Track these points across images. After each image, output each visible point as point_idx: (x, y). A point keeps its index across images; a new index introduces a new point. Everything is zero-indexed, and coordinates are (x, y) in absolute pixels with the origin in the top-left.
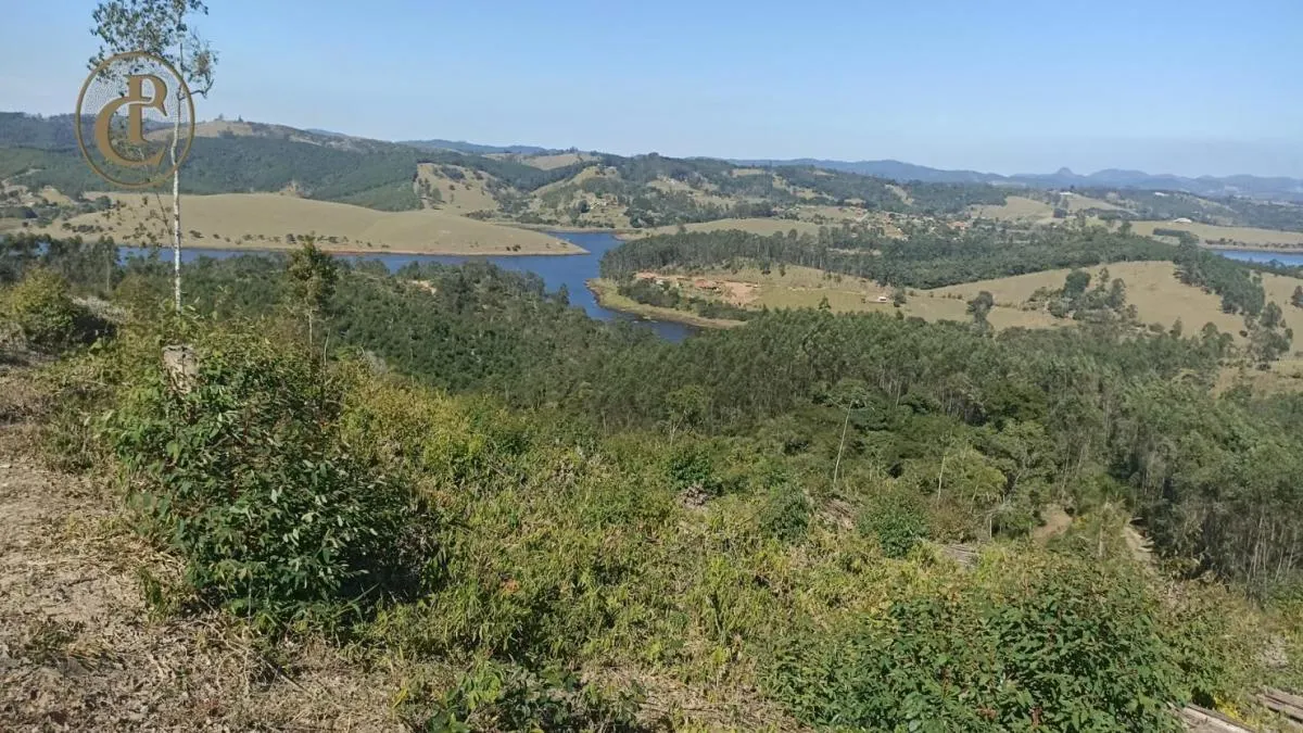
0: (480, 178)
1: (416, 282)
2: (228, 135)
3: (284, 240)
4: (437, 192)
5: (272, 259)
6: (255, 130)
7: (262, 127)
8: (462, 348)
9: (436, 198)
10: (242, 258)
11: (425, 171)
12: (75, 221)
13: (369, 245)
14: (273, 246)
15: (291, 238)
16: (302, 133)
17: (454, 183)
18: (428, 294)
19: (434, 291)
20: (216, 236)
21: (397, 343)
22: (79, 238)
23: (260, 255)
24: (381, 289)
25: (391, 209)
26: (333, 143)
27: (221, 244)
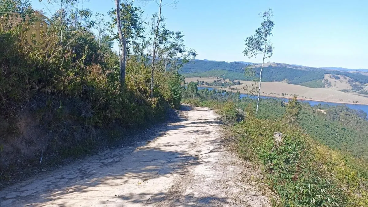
0: (346, 79)
1: (319, 110)
2: (270, 67)
3: (281, 94)
4: (330, 82)
5: (277, 100)
6: (277, 65)
7: (280, 64)
8: (333, 133)
9: (329, 85)
10: (269, 99)
11: (327, 76)
12: (232, 87)
13: (306, 98)
14: (278, 96)
15: (283, 94)
16: (290, 66)
17: (336, 80)
18: (323, 114)
19: (325, 113)
20: (263, 93)
21: (311, 128)
22: (232, 91)
23: (274, 99)
24: (308, 111)
25: (314, 88)
26: (299, 68)
27: (264, 95)
